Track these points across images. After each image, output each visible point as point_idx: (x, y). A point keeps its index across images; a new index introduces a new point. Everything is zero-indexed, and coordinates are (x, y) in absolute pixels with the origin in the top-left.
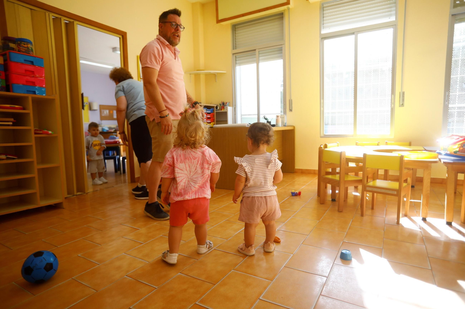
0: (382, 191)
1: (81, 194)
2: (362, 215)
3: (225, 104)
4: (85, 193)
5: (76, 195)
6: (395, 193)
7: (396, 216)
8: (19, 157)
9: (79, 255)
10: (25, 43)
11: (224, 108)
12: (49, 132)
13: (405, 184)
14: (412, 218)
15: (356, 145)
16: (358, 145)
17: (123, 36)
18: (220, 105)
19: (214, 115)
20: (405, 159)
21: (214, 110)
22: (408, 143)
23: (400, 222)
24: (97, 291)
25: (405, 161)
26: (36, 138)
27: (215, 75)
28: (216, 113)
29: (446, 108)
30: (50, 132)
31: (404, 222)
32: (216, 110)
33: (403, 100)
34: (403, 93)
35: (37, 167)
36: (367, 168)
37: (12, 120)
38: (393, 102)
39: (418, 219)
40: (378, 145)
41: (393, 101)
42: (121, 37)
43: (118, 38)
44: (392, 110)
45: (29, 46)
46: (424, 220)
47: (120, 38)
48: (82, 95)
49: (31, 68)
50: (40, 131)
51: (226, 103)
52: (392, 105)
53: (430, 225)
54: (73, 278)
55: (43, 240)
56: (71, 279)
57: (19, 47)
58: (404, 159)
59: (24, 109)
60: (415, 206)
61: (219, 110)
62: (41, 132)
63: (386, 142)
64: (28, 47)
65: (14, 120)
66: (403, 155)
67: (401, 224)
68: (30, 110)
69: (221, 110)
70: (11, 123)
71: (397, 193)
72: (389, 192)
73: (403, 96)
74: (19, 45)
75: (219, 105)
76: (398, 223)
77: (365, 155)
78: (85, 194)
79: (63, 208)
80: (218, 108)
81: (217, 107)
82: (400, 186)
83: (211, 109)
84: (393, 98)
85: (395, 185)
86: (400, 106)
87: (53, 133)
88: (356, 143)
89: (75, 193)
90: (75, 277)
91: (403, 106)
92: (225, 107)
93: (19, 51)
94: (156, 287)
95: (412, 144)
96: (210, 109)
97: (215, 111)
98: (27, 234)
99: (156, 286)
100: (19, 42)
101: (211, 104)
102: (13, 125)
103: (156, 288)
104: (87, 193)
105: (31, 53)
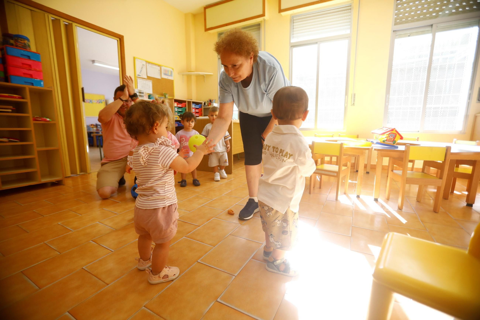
0: (325, 173)
2: (310, 193)
3: (212, 101)
4: (87, 173)
5: (79, 175)
6: (336, 174)
7: (335, 194)
11: (211, 104)
13: (344, 168)
14: (349, 195)
15: (315, 136)
16: (316, 137)
17: (120, 39)
18: (208, 101)
19: (202, 110)
20: (345, 146)
21: (202, 106)
22: (356, 136)
23: (339, 199)
25: (344, 148)
26: (34, 124)
27: (203, 76)
28: (204, 108)
29: (386, 108)
30: (48, 119)
31: (342, 199)
32: (204, 106)
33: (354, 100)
34: (355, 95)
35: (37, 149)
36: (316, 154)
37: (11, 107)
38: (346, 102)
39: (353, 196)
40: (332, 137)
41: (346, 101)
42: (118, 39)
43: (116, 41)
44: (346, 108)
46: (358, 197)
47: (117, 41)
48: (83, 89)
51: (213, 100)
52: (346, 105)
53: (363, 202)
57: (16, 42)
58: (343, 146)
59: (23, 98)
60: (352, 186)
61: (206, 106)
62: (40, 119)
63: (339, 135)
66: (342, 142)
67: (339, 200)
68: (28, 99)
69: (209, 106)
70: (10, 110)
71: (337, 175)
72: (331, 174)
73: (354, 97)
75: (207, 102)
76: (337, 199)
79: (63, 185)
80: (206, 104)
81: (205, 104)
82: (339, 169)
83: (200, 105)
84: (346, 98)
85: (335, 168)
86: (351, 105)
87: (51, 120)
88: (315, 135)
89: (78, 173)
91: (354, 105)
92: (212, 103)
95: (359, 136)
96: (198, 105)
97: (203, 107)
100: (16, 38)
101: (200, 101)
105: (28, 48)
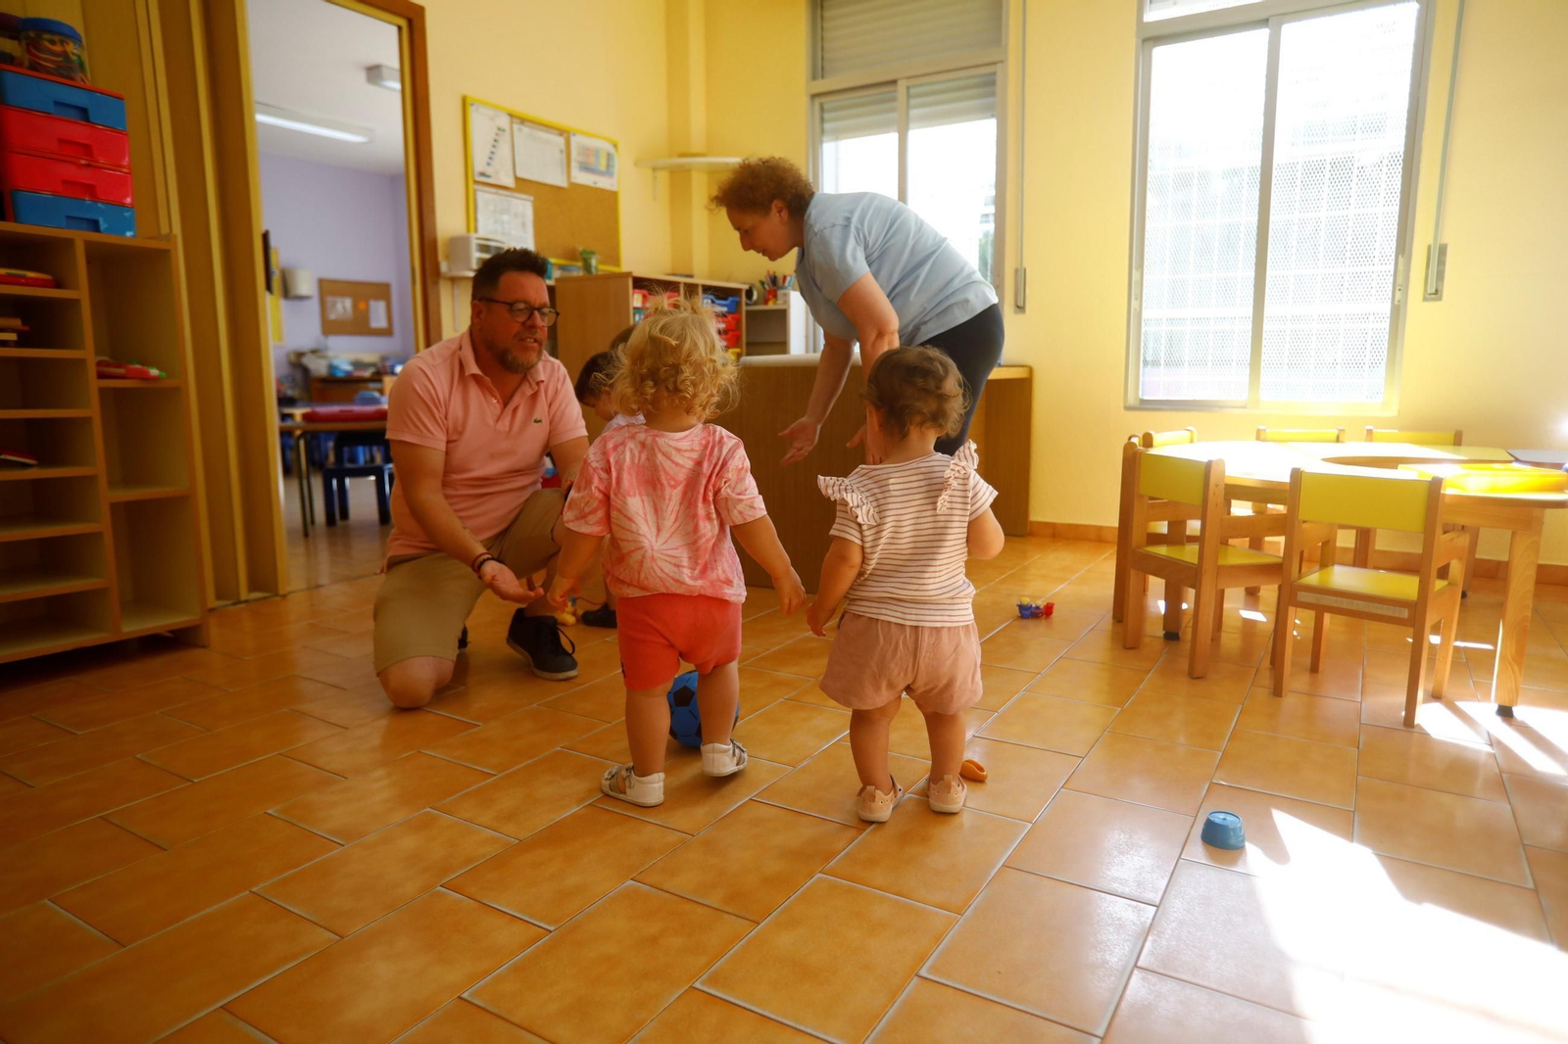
0: (1354, 608)
1: (265, 598)
2: (1277, 691)
3: (780, 282)
4: (277, 595)
5: (246, 601)
6: (1405, 614)
7: (1402, 698)
8: (45, 461)
9: (270, 811)
10: (56, 38)
11: (775, 296)
12: (148, 372)
13: (1439, 584)
14: (1460, 704)
15: (1258, 438)
16: (1264, 441)
17: (410, 22)
18: (762, 283)
19: (738, 320)
20: (1449, 490)
21: (738, 304)
22: (1451, 436)
23: (1418, 720)
24: (342, 937)
25: (1447, 500)
26: (102, 391)
28: (748, 312)
30: (154, 372)
31: (1432, 718)
32: (747, 304)
33: (1440, 276)
34: (1443, 250)
35: (108, 496)
36: (1304, 522)
37: (17, 323)
38: (1401, 283)
39: (1484, 712)
40: (1338, 440)
41: (1400, 281)
42: (403, 23)
43: (395, 29)
44: (1398, 313)
45: (71, 48)
46: (1505, 712)
47: (400, 28)
48: (265, 237)
49: (79, 133)
50: (119, 366)
51: (785, 278)
52: (1398, 295)
53: (1525, 731)
54: (253, 890)
55: (138, 756)
56: (248, 892)
57: (31, 49)
58: (1442, 492)
59: (58, 284)
60: (1472, 666)
61: (756, 303)
62: (122, 371)
63: (1370, 432)
64: (65, 54)
65: (24, 323)
66: (1440, 476)
67: (1418, 725)
68: (80, 291)
69: (766, 302)
70: (13, 337)
71: (1413, 616)
72: (1380, 612)
73: (1441, 262)
74: (33, 45)
75: (758, 285)
76: (1409, 720)
77: (1297, 475)
78: (278, 598)
79: (204, 647)
80: (755, 297)
81: (749, 293)
82: (1424, 588)
83: (731, 299)
84: (1401, 267)
85: (1406, 586)
86: (1425, 299)
87: (164, 374)
88: (1259, 432)
89: (244, 595)
90: (261, 885)
91: (1440, 299)
92: (780, 293)
93: (35, 67)
94: (552, 928)
95: (1464, 439)
96: (725, 299)
97: (744, 308)
98: (79, 733)
99: (549, 924)
100: (32, 34)
101: (727, 281)
102: (18, 344)
103: (551, 932)
104: (284, 596)
105: (79, 76)
